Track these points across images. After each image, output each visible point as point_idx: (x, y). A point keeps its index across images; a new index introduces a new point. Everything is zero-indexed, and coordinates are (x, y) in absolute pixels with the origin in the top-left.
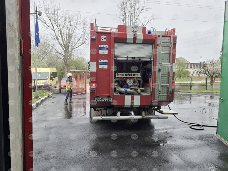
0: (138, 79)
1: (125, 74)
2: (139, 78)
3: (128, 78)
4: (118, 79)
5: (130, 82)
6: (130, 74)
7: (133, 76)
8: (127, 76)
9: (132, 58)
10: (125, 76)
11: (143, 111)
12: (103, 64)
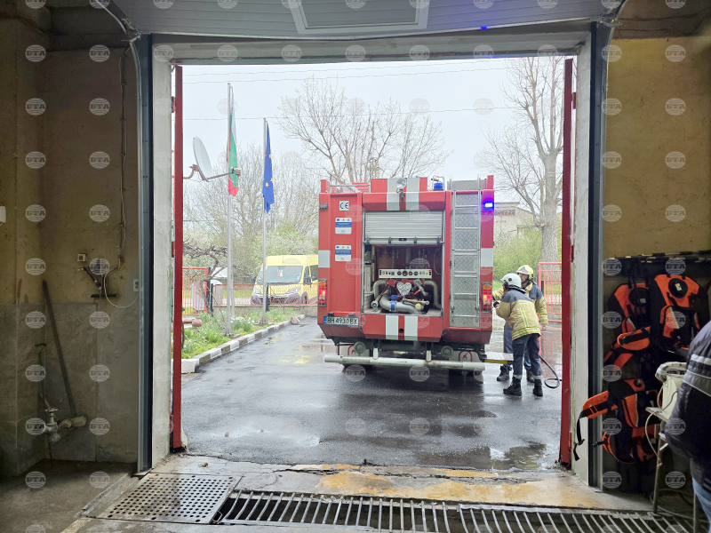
0: (426, 282)
1: (396, 271)
2: (426, 279)
3: (400, 280)
4: (383, 282)
5: (404, 289)
6: (408, 271)
7: (413, 277)
8: (401, 276)
9: (400, 239)
10: (396, 276)
11: (429, 350)
12: (343, 254)
